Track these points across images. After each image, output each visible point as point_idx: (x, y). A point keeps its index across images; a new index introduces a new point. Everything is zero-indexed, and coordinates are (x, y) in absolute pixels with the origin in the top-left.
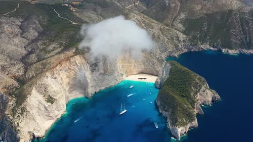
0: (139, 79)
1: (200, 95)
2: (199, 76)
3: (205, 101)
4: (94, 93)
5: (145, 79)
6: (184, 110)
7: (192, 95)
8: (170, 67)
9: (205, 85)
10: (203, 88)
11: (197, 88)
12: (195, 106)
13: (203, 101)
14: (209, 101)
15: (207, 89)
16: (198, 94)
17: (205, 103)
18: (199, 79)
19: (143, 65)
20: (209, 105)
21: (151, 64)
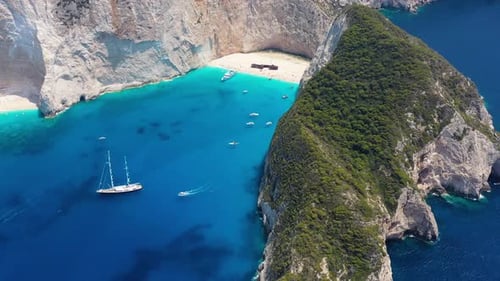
0: (254, 66)
1: (441, 149)
2: (451, 72)
3: (458, 179)
4: (76, 99)
5: (274, 68)
6: (333, 216)
7: (400, 147)
8: (345, 28)
9: (470, 112)
10: (457, 122)
11: (427, 120)
12: (401, 201)
13: (448, 177)
14: (475, 181)
15: (477, 126)
16: (432, 146)
17: (457, 186)
18: (451, 84)
19: (276, 24)
20: (472, 195)
21: (303, 21)
